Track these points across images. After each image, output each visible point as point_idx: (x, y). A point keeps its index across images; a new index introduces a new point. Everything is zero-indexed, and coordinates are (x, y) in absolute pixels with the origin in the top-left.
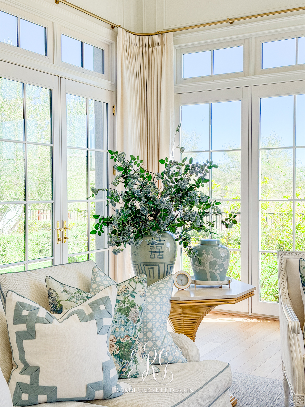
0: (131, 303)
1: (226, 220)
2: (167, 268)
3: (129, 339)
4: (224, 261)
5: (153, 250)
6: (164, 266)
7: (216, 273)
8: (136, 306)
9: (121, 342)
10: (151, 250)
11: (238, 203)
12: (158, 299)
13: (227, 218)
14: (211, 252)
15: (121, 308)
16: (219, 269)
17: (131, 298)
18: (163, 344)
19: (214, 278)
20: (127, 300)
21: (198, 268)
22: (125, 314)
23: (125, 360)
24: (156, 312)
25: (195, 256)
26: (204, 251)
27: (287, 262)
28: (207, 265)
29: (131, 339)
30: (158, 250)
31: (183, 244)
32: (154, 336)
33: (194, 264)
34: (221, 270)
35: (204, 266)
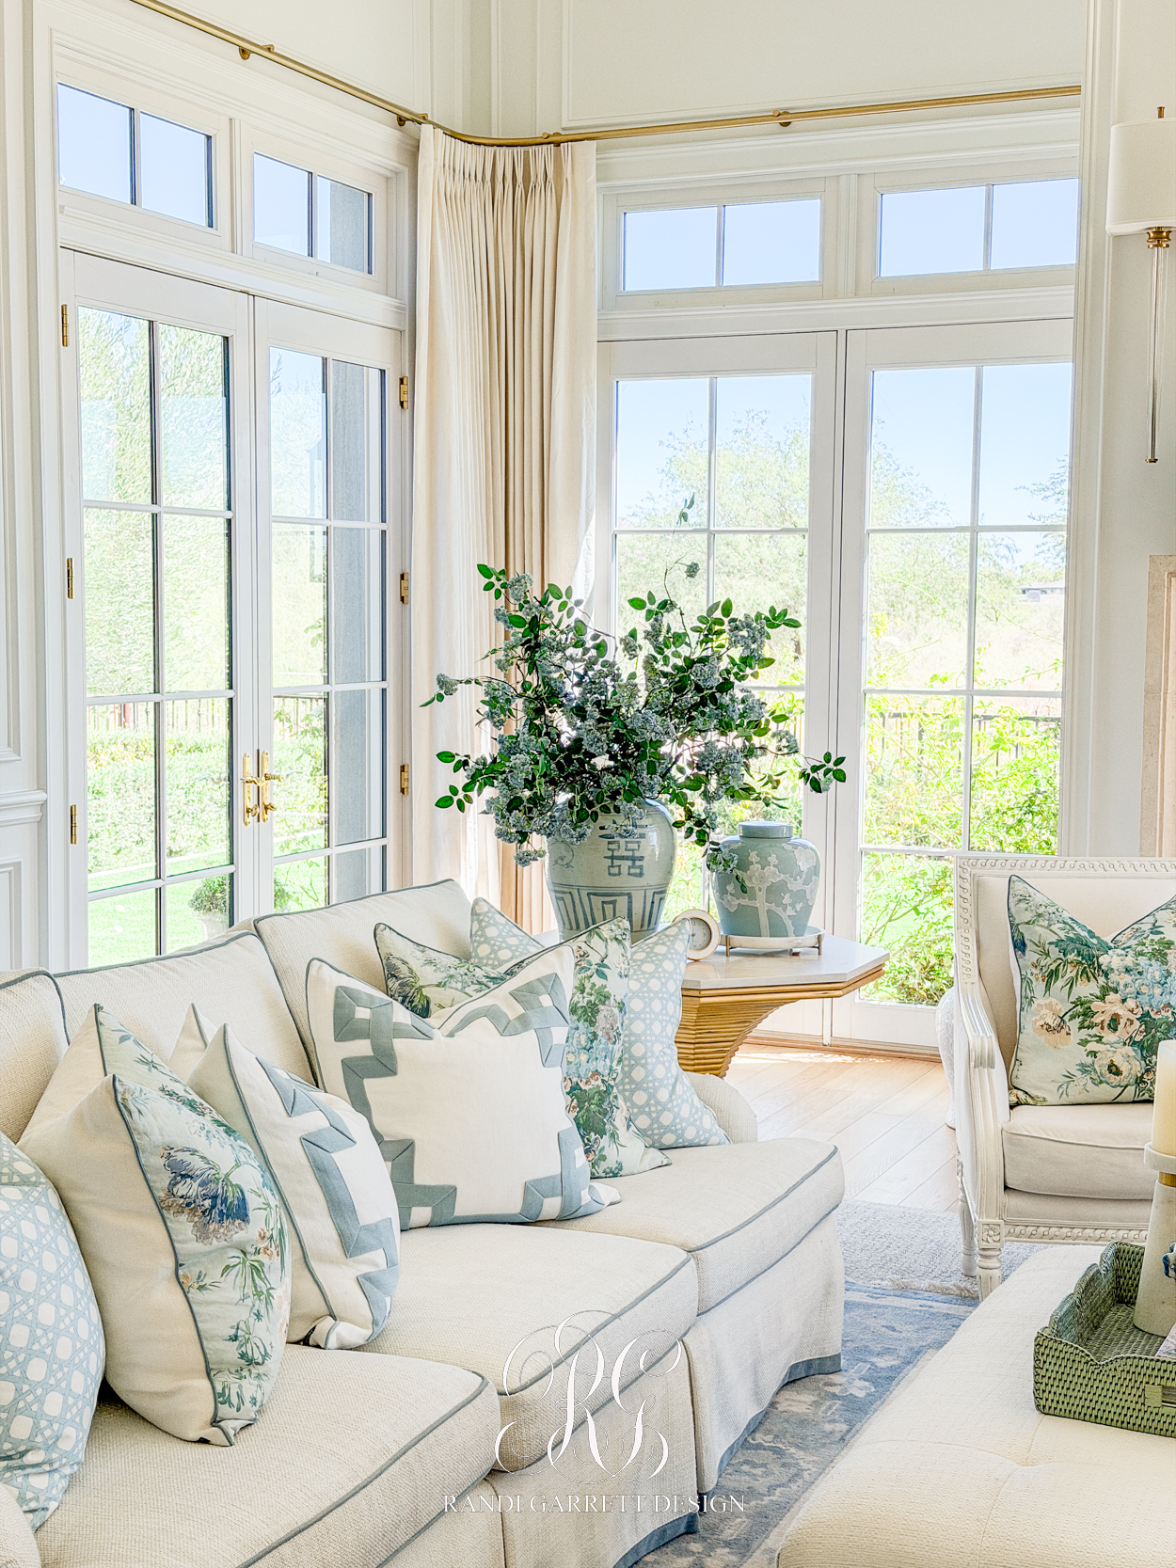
0: (599, 993)
1: (815, 769)
2: (653, 903)
3: (599, 1082)
4: (806, 883)
5: (616, 854)
6: (645, 896)
7: (784, 916)
9: (580, 1089)
10: (610, 854)
11: (796, 699)
12: (654, 984)
13: (818, 764)
14: (773, 859)
15: (576, 1005)
16: (793, 905)
18: (674, 1097)
19: (777, 930)
20: (588, 985)
21: (737, 902)
22: (586, 1020)
23: (592, 1134)
24: (653, 1016)
25: (729, 869)
26: (753, 857)
27: (978, 885)
28: (761, 895)
29: (603, 1081)
30: (630, 854)
31: (694, 837)
32: (650, 1078)
33: (722, 891)
34: (798, 907)
35: (753, 898)
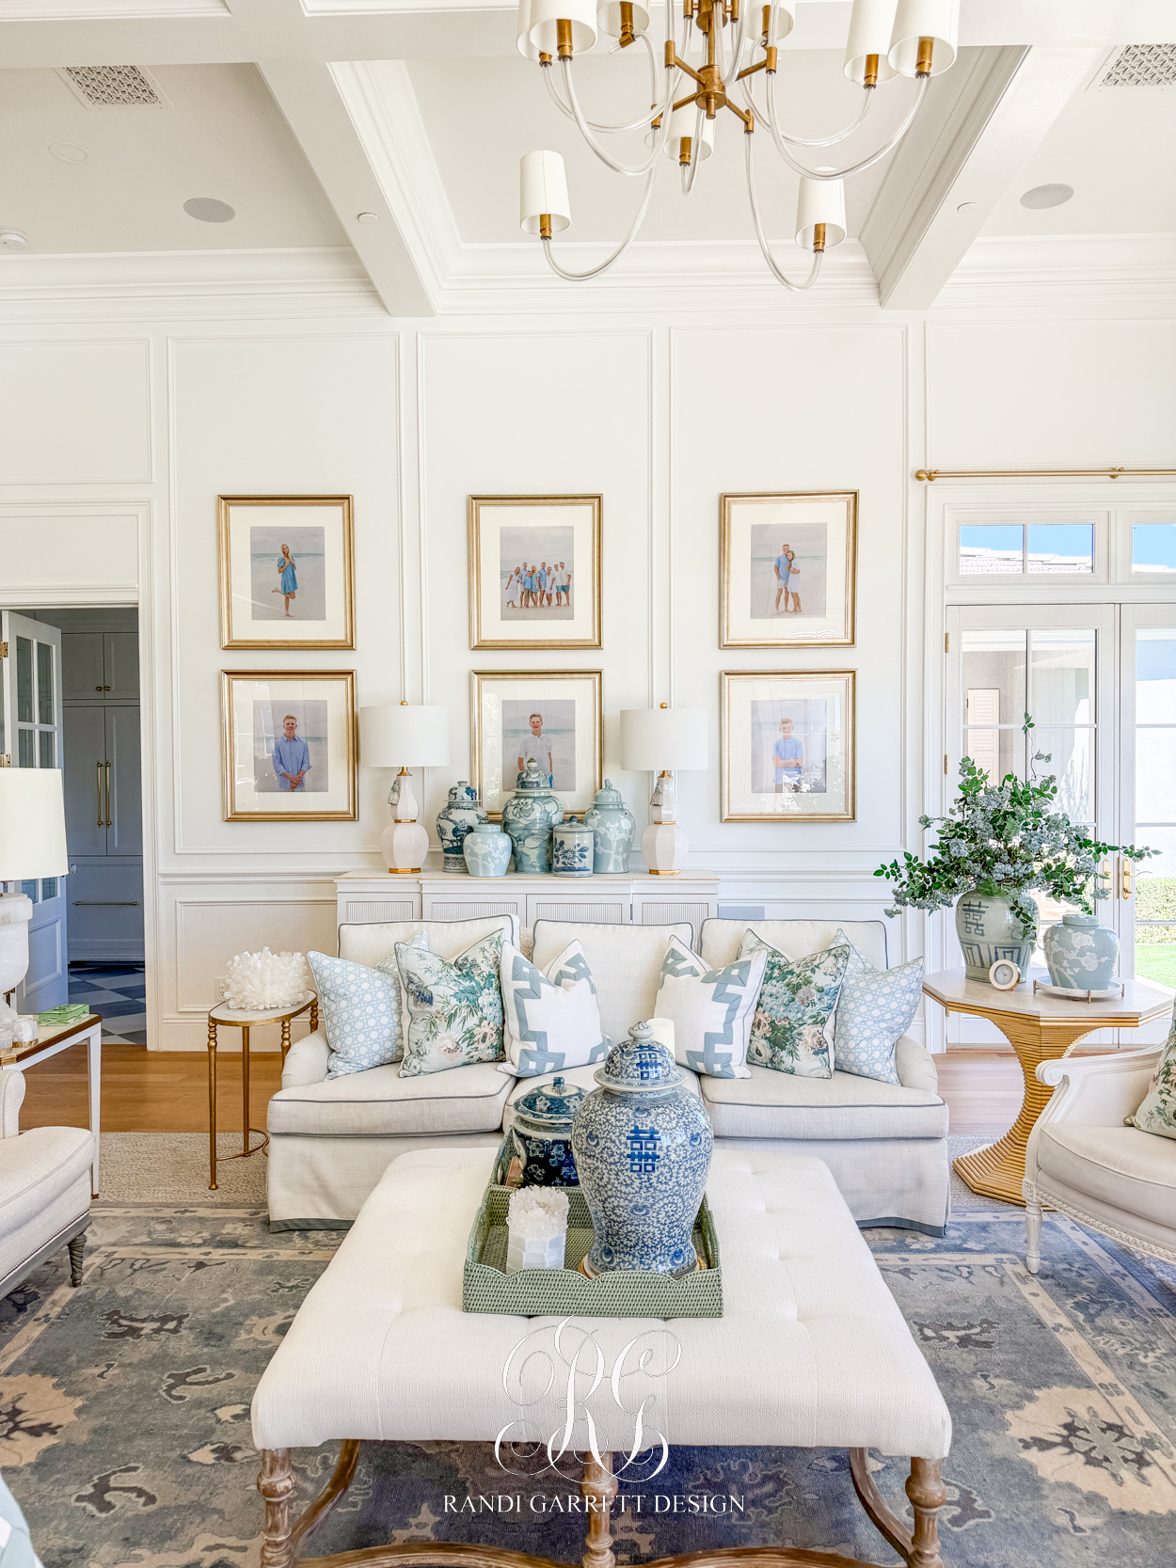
8: (813, 985)
17: (809, 973)
30: (975, 921)
